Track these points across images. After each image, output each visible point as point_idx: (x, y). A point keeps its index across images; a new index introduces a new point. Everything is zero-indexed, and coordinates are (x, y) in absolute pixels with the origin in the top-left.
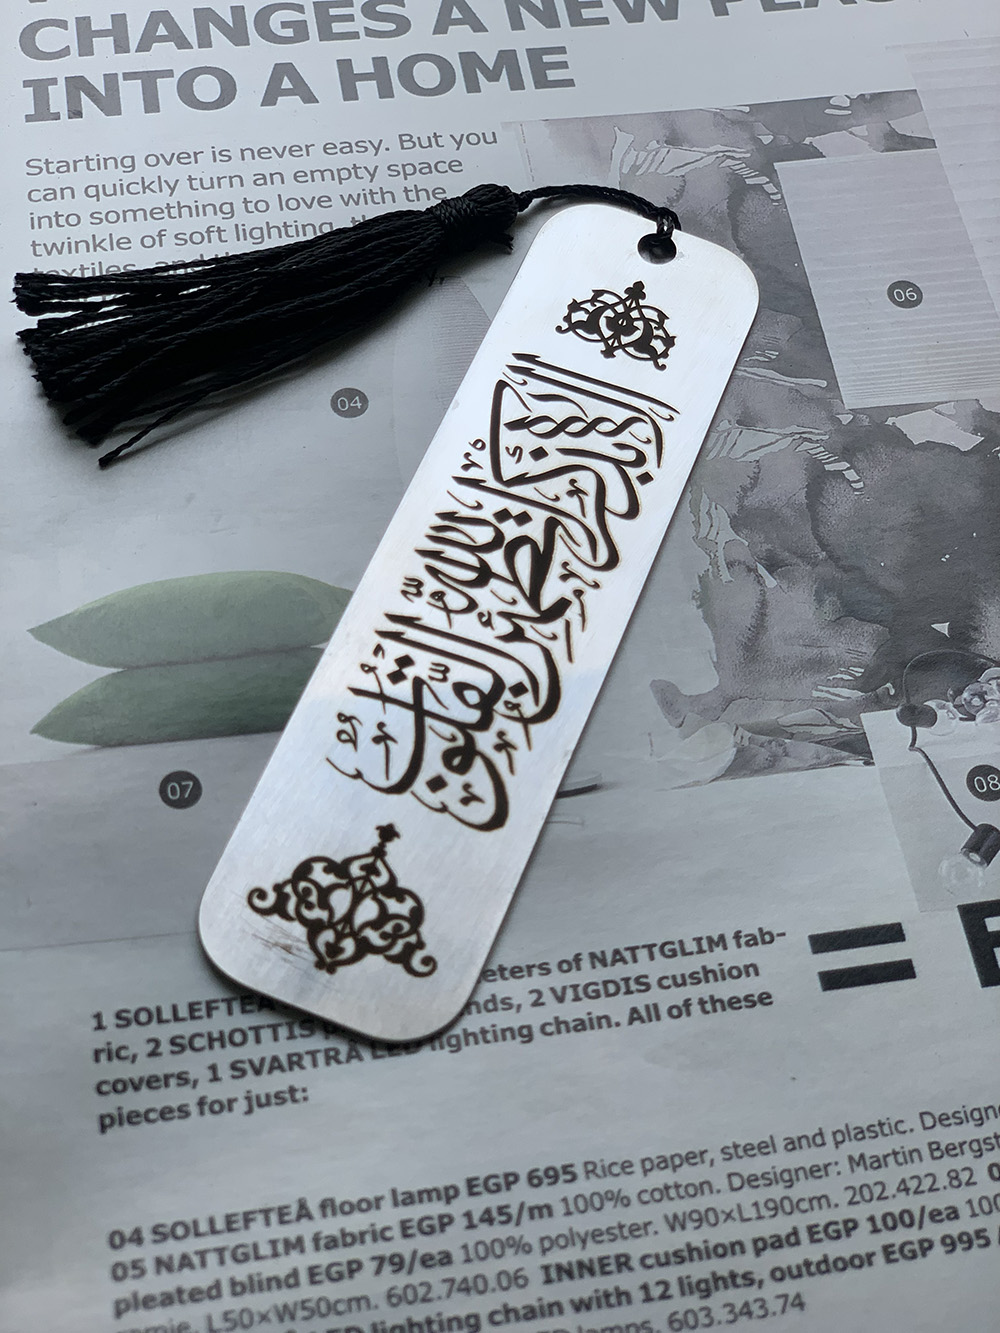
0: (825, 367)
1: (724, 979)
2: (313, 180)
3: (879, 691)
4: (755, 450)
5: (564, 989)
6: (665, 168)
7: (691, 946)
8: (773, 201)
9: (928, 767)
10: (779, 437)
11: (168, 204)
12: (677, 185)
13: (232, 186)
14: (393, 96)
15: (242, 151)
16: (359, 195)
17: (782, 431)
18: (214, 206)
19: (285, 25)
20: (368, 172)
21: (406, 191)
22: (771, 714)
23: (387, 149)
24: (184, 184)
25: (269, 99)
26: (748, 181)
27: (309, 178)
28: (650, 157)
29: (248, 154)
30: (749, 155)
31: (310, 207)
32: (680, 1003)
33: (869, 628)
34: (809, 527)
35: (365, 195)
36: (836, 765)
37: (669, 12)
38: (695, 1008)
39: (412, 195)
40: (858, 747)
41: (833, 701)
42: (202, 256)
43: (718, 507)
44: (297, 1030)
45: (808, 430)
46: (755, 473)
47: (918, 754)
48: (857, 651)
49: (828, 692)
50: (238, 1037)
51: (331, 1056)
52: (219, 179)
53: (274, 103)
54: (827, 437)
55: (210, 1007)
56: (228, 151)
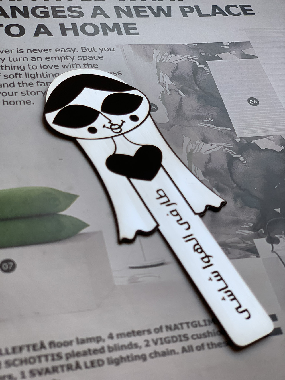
0: (229, 124)
1: (215, 335)
2: (52, 60)
3: (259, 231)
4: (209, 150)
5: (157, 340)
6: (171, 61)
7: (202, 323)
8: (207, 72)
9: (278, 258)
10: (217, 146)
11: (1, 65)
12: (176, 66)
13: (24, 60)
14: (78, 35)
15: (27, 50)
16: (68, 65)
17: (218, 144)
18: (18, 67)
19: (41, 12)
20: (71, 58)
21: (84, 64)
22: (223, 239)
23: (77, 51)
24: (7, 60)
25: (37, 34)
26: (198, 66)
27: (51, 59)
28: (166, 58)
29: (29, 51)
30: (198, 58)
31: (51, 68)
32: (200, 344)
33: (254, 210)
34: (229, 176)
35: (70, 65)
36: (246, 257)
37: (168, 14)
38: (206, 347)
39: (86, 66)
40: (253, 251)
41: (244, 235)
42: (13, 82)
43: (198, 168)
44: (56, 357)
45: (226, 144)
46: (209, 158)
47: (275, 254)
48: (250, 218)
49: (241, 232)
50: (32, 360)
51: (69, 367)
52: (19, 58)
53: (38, 36)
54: (233, 146)
55: (21, 349)
56: (23, 50)
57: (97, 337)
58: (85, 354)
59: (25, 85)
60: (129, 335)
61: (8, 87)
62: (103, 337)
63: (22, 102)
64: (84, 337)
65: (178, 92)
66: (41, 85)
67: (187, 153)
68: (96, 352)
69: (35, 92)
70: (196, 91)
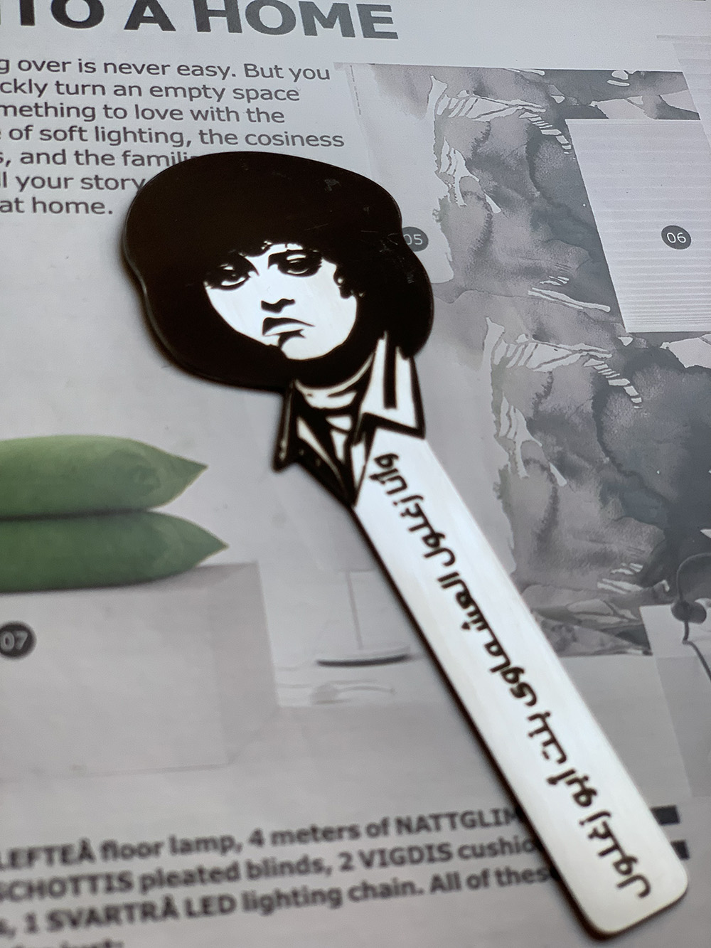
0: (608, 294)
1: (518, 851)
2: (167, 95)
3: (656, 586)
4: (548, 362)
5: (372, 853)
6: (472, 114)
7: (489, 818)
8: (565, 150)
9: (699, 661)
10: (569, 352)
11: (36, 104)
12: (484, 129)
13: (94, 93)
15: (106, 65)
16: (207, 111)
17: (573, 348)
18: (78, 109)
20: (217, 93)
21: (249, 112)
22: (562, 600)
23: (234, 75)
24: (51, 88)
25: (133, 23)
26: (544, 132)
27: (164, 93)
28: (461, 104)
29: (110, 68)
30: (544, 110)
31: (163, 118)
32: (478, 872)
33: (648, 529)
34: (595, 434)
35: (212, 112)
36: (615, 653)
38: (492, 880)
39: (254, 116)
40: (637, 637)
41: (616, 593)
42: (64, 151)
43: (517, 409)
44: (116, 884)
45: (594, 348)
46: (548, 382)
47: (690, 648)
48: (636, 549)
49: (612, 585)
50: (57, 888)
51: (148, 912)
52: (83, 86)
53: (136, 27)
54: (610, 356)
55: (31, 856)
56: (93, 64)
57: (223, 839)
58: (189, 879)
59: (92, 159)
60: (304, 837)
61: (48, 162)
62: (238, 840)
63: (82, 207)
64: (192, 836)
65: (484, 199)
66: (134, 161)
67: (492, 365)
68: (217, 876)
69: (116, 181)
70: (531, 200)
